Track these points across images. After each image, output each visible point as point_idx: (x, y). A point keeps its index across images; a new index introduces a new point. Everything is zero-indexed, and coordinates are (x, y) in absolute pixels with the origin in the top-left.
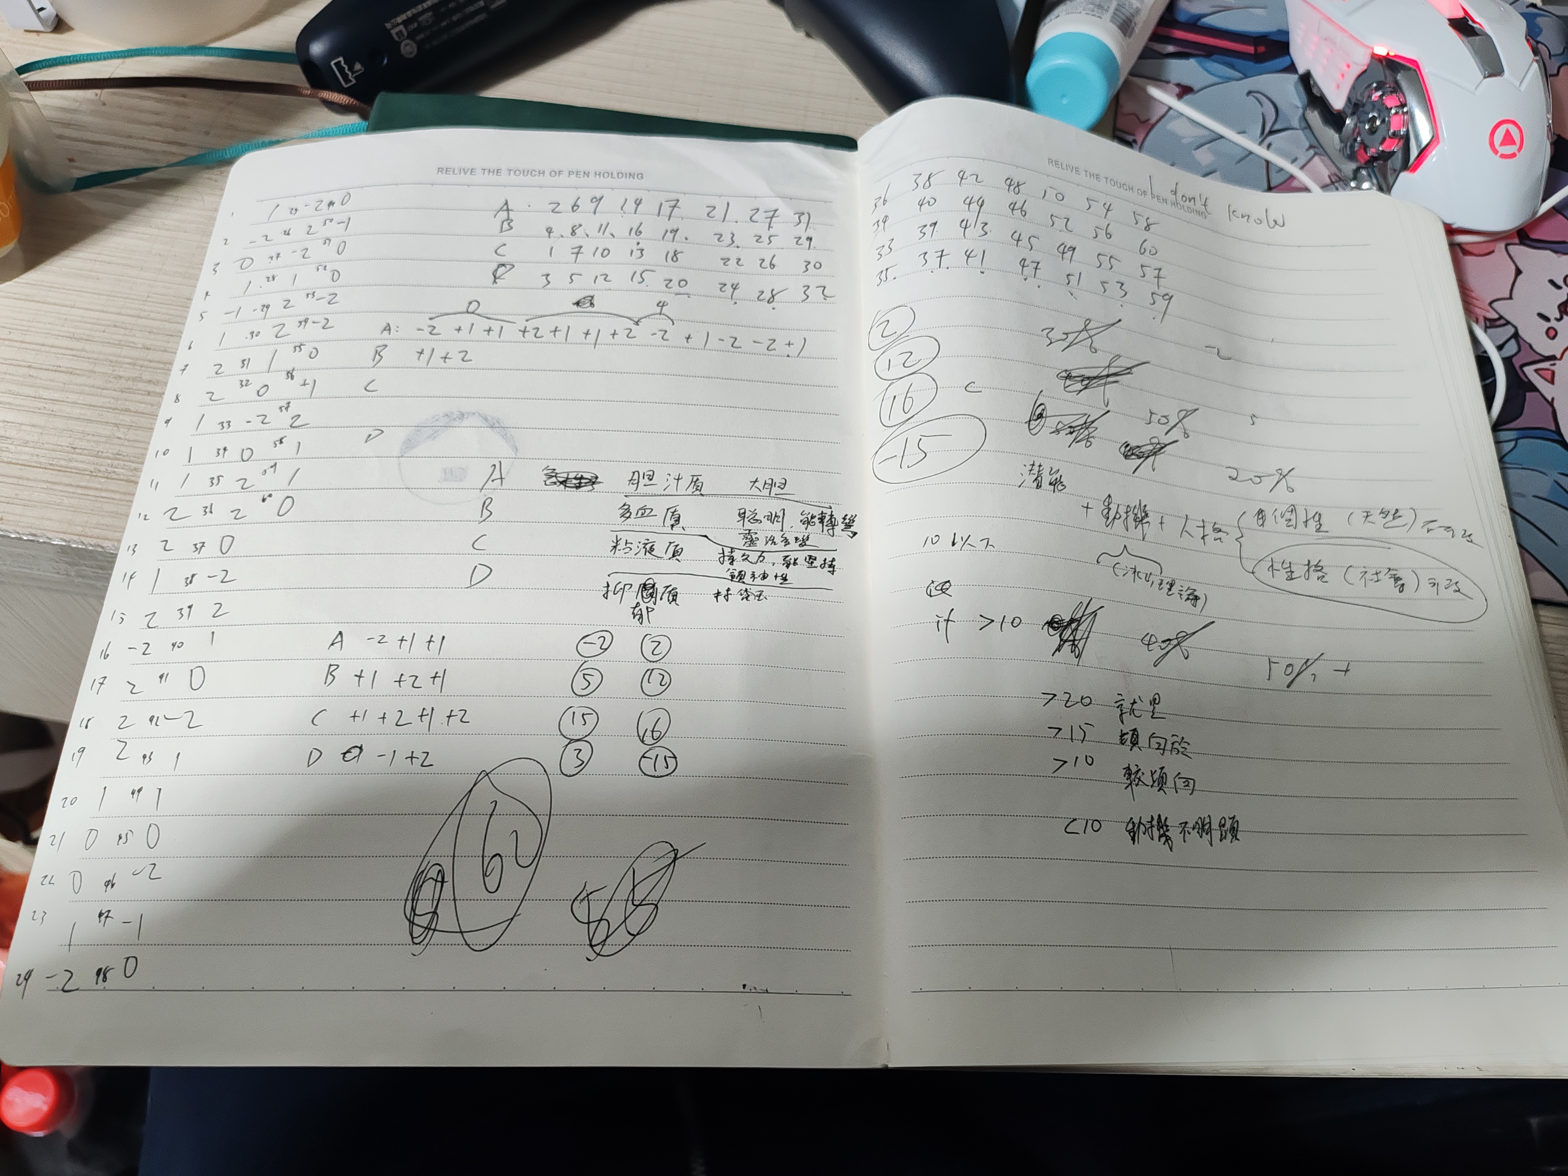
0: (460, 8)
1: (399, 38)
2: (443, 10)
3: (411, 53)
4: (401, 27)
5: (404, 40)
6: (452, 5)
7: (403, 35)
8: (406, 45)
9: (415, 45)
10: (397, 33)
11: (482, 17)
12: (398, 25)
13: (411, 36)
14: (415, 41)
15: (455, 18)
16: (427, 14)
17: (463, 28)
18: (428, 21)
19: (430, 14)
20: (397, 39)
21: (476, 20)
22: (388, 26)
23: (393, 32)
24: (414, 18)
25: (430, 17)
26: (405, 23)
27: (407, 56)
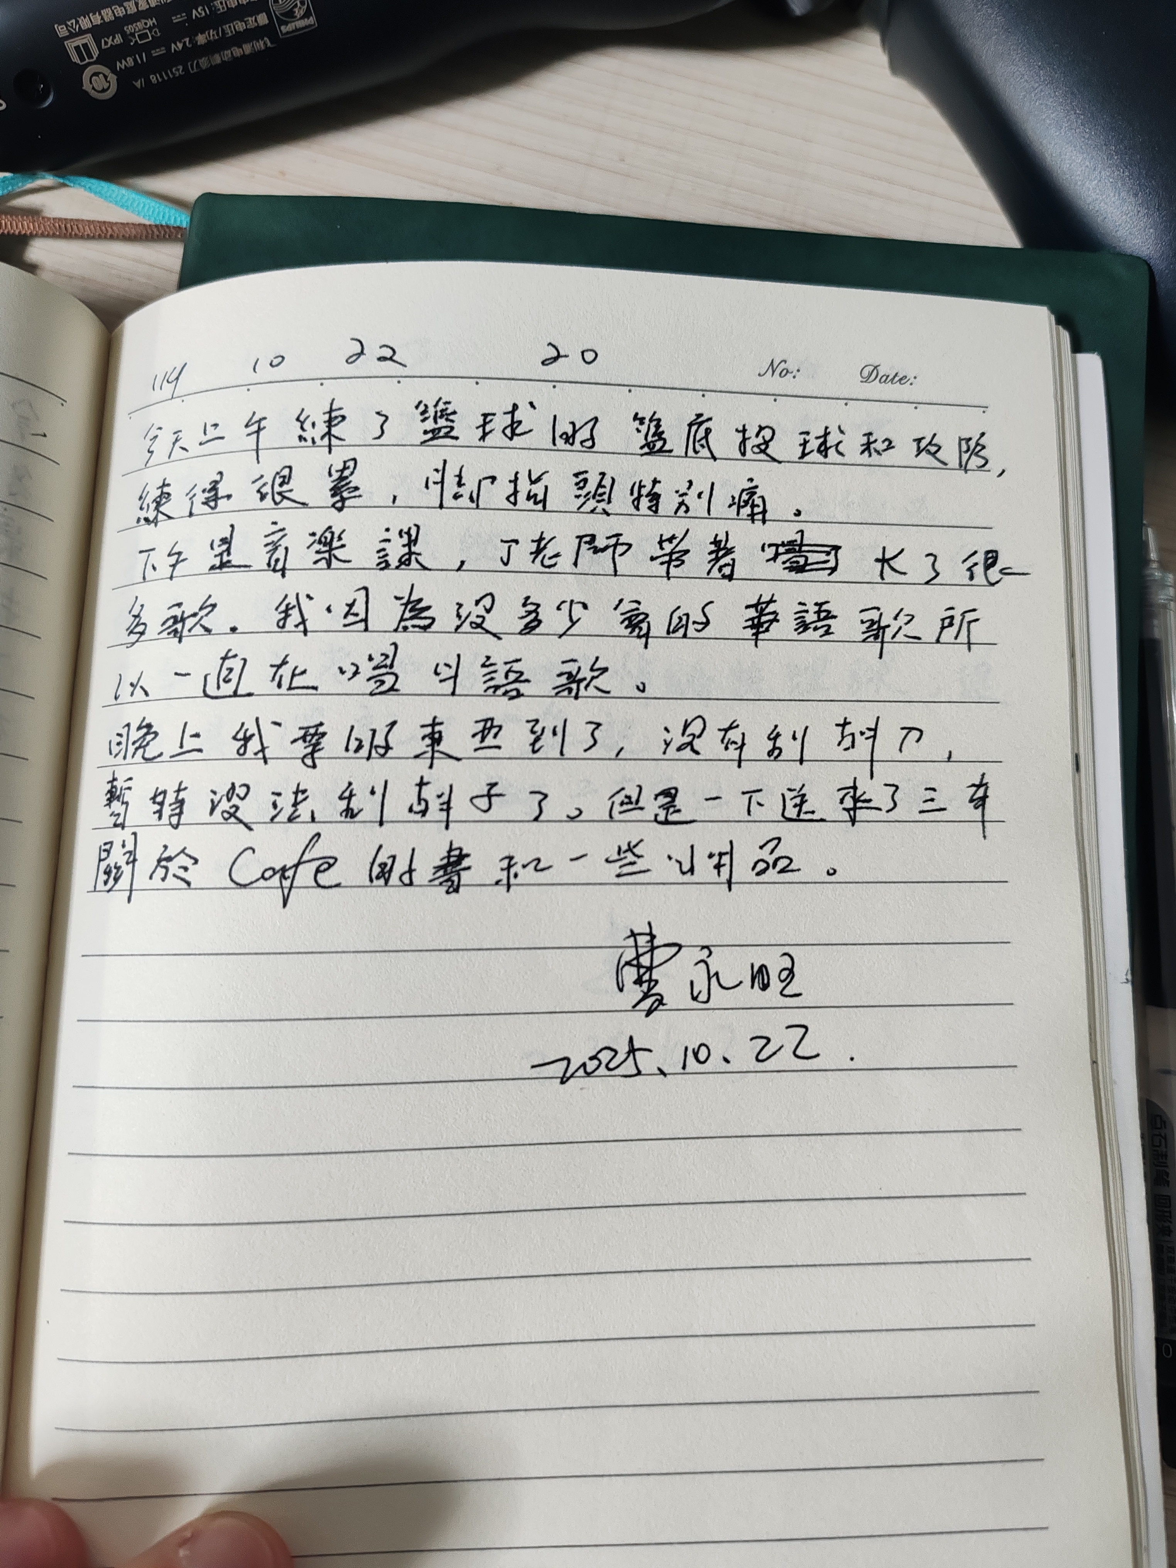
0: (215, 20)
1: (82, 59)
2: (176, 19)
3: (104, 91)
4: (88, 39)
5: (89, 64)
6: (198, 12)
7: (90, 56)
8: (96, 74)
9: (112, 78)
10: (77, 48)
11: (260, 45)
12: (82, 32)
13: (108, 58)
14: (114, 70)
15: (201, 39)
16: (143, 21)
17: (217, 59)
18: (143, 36)
19: (150, 23)
20: (75, 59)
21: (247, 48)
22: (61, 31)
23: (71, 45)
24: (117, 25)
25: (150, 29)
26: (98, 32)
27: (93, 93)
